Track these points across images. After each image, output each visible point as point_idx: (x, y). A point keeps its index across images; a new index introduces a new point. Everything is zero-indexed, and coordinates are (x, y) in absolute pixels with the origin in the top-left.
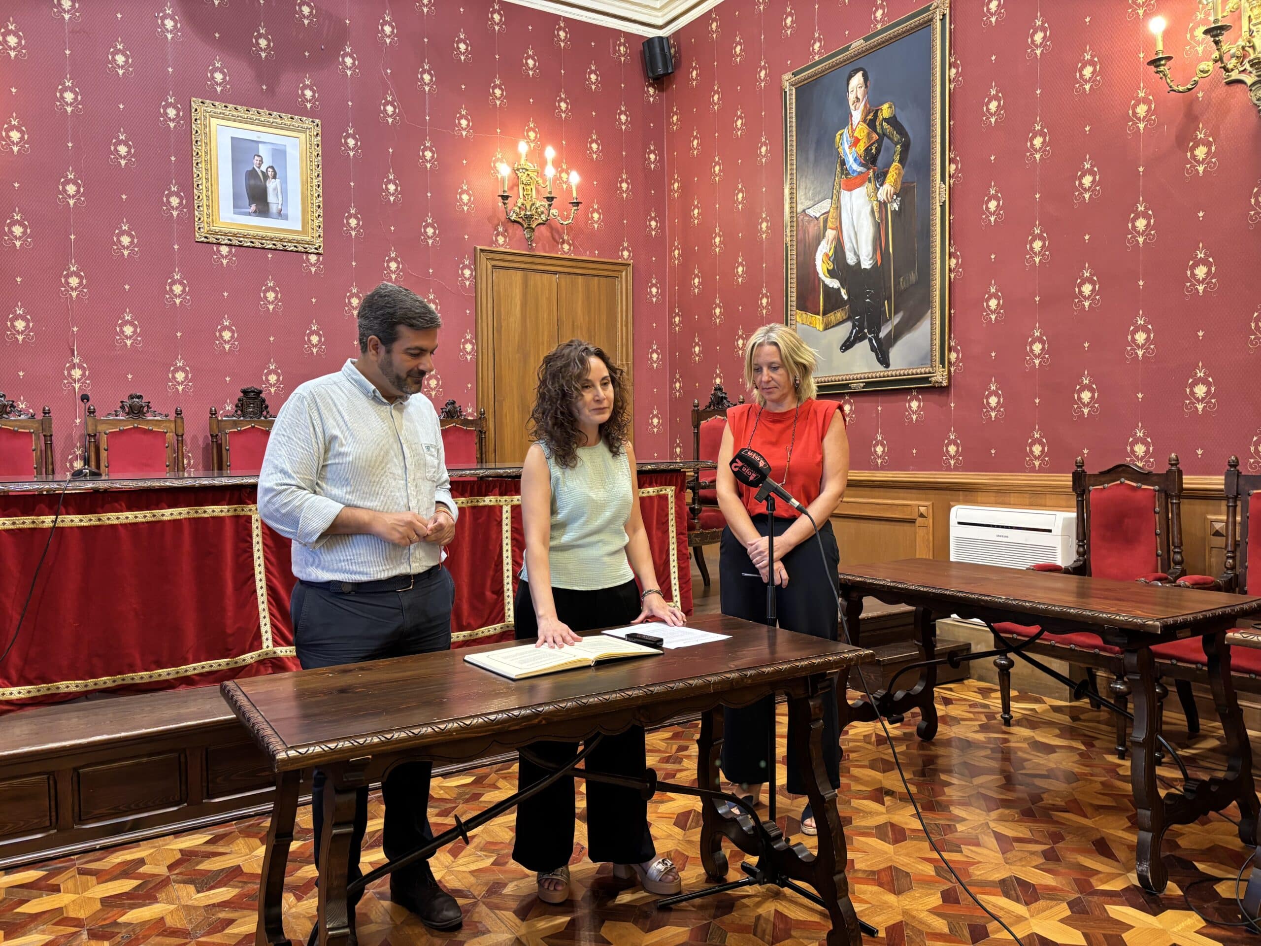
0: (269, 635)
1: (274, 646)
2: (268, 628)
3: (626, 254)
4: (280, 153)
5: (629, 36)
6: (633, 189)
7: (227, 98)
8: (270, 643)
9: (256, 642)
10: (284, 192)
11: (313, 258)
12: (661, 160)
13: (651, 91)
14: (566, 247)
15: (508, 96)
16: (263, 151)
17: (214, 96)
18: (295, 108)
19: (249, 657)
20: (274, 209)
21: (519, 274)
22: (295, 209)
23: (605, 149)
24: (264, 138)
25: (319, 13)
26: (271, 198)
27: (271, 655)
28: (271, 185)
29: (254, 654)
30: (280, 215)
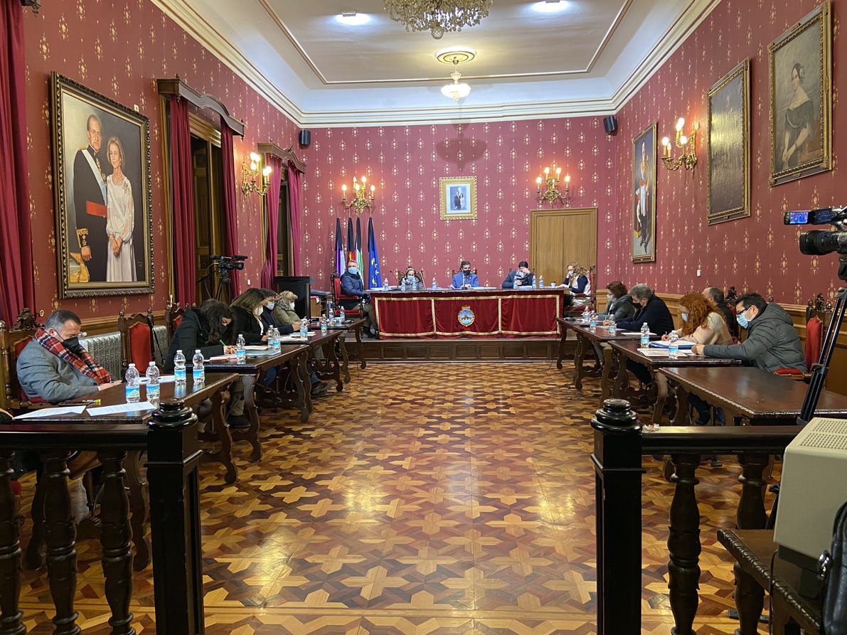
3: (595, 204)
4: (464, 189)
5: (598, 117)
6: (600, 178)
7: (448, 176)
10: (465, 201)
11: (474, 221)
12: (614, 164)
13: (609, 136)
14: (568, 205)
15: (545, 153)
16: (459, 189)
17: (446, 176)
18: (469, 174)
20: (462, 207)
21: (548, 217)
22: (468, 206)
23: (586, 166)
24: (460, 185)
25: (478, 142)
26: (461, 204)
28: (462, 200)
30: (464, 209)
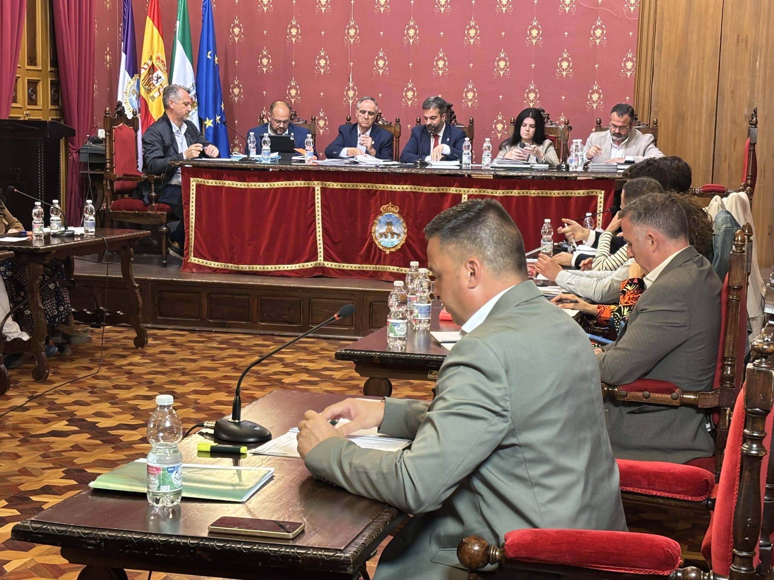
0: (322, 254)
1: (324, 261)
2: (322, 250)
8: (322, 258)
9: (313, 256)
19: (310, 265)
27: (322, 265)
29: (313, 263)
